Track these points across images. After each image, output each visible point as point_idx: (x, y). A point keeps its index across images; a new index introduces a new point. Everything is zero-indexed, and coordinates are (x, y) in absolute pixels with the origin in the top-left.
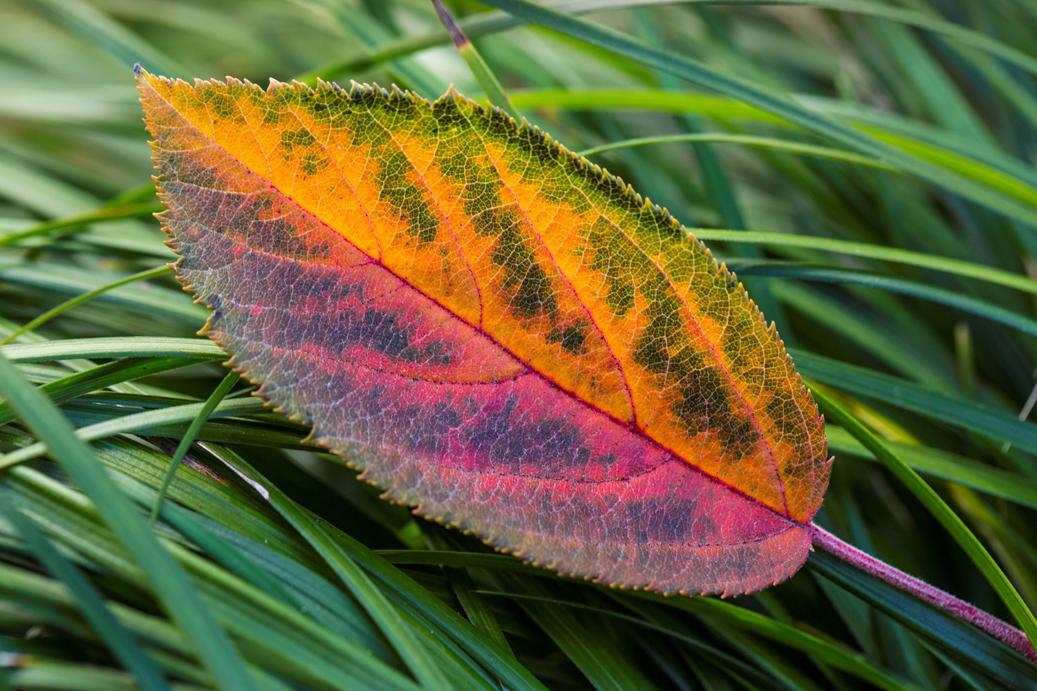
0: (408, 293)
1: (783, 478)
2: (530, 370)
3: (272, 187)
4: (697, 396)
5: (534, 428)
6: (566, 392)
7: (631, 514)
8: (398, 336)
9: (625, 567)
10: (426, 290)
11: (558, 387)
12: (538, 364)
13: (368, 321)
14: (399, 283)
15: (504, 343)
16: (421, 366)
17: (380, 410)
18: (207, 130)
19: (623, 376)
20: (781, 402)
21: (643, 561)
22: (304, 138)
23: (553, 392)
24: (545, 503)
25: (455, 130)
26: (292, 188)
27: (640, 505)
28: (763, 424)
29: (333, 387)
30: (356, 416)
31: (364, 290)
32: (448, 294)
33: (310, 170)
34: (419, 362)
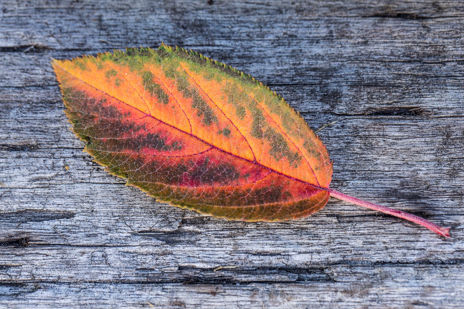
0: (163, 125)
1: (315, 172)
2: (213, 147)
3: (106, 94)
4: (276, 145)
5: (217, 168)
6: (228, 153)
7: (257, 194)
8: (160, 142)
9: (254, 214)
10: (169, 123)
11: (224, 151)
12: (215, 144)
13: (148, 138)
14: (159, 122)
15: (202, 138)
16: (171, 152)
17: (156, 170)
18: (79, 76)
19: (248, 143)
20: (308, 142)
21: (261, 211)
22: (113, 72)
23: (223, 154)
24: (222, 195)
25: (167, 59)
26: (113, 92)
27: (260, 190)
28: (304, 152)
29: (136, 164)
30: (146, 173)
31: (146, 127)
32: (177, 123)
33: (118, 85)
34: (170, 150)
